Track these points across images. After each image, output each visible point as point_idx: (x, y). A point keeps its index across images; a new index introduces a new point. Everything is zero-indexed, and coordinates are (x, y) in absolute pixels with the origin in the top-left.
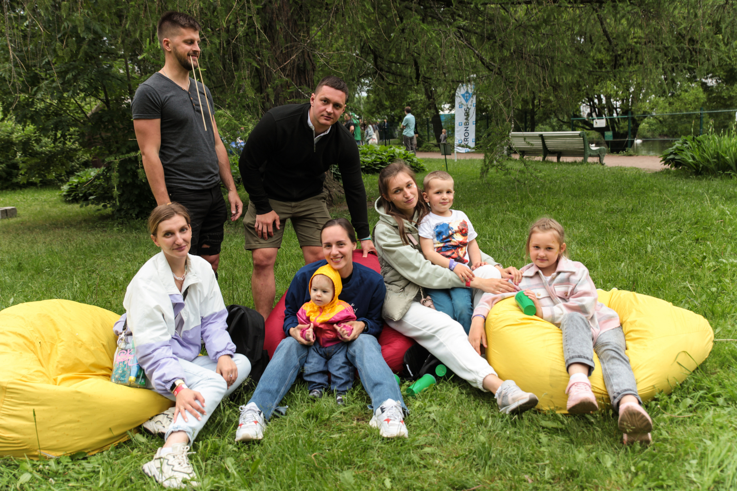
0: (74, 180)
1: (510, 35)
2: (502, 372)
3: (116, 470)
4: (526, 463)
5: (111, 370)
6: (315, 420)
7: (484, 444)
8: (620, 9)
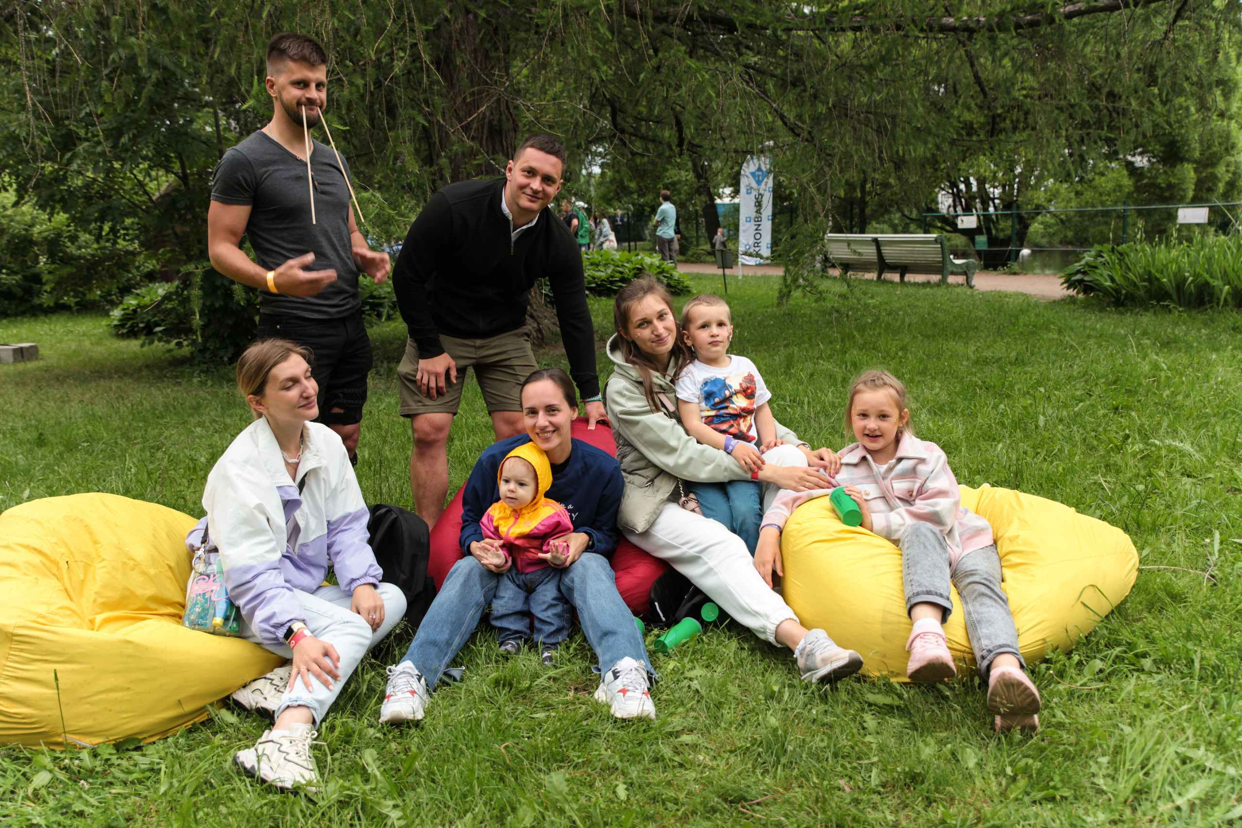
0: (131, 302)
1: (828, 79)
2: (806, 616)
3: (188, 767)
4: (841, 761)
5: (183, 606)
6: (507, 689)
7: (775, 730)
8: (1000, 42)
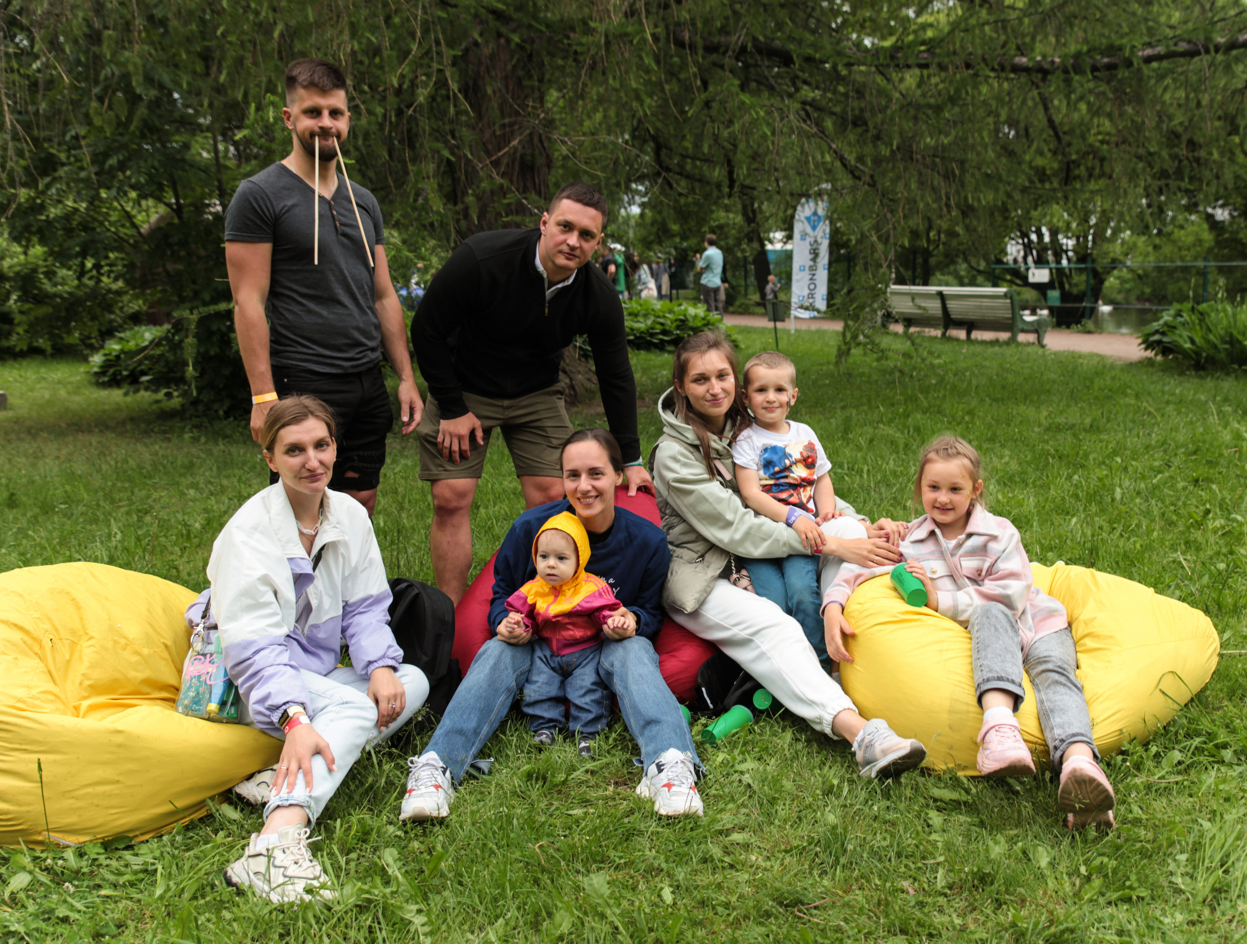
0: (114, 346)
1: (892, 119)
2: (867, 703)
3: (186, 868)
4: (905, 861)
5: (177, 689)
6: (540, 783)
7: (834, 827)
8: (1075, 84)
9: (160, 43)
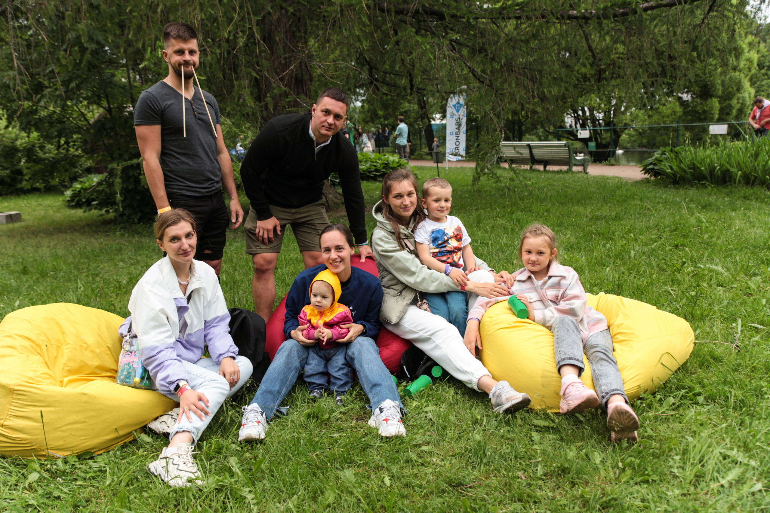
0: (77, 186)
1: (501, 48)
2: (496, 373)
3: (123, 469)
4: (519, 461)
5: (116, 371)
6: (315, 420)
7: (479, 442)
8: (604, 25)
9: (97, 19)
